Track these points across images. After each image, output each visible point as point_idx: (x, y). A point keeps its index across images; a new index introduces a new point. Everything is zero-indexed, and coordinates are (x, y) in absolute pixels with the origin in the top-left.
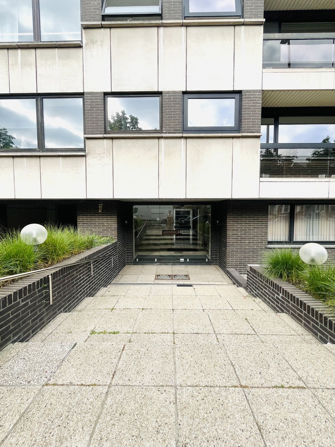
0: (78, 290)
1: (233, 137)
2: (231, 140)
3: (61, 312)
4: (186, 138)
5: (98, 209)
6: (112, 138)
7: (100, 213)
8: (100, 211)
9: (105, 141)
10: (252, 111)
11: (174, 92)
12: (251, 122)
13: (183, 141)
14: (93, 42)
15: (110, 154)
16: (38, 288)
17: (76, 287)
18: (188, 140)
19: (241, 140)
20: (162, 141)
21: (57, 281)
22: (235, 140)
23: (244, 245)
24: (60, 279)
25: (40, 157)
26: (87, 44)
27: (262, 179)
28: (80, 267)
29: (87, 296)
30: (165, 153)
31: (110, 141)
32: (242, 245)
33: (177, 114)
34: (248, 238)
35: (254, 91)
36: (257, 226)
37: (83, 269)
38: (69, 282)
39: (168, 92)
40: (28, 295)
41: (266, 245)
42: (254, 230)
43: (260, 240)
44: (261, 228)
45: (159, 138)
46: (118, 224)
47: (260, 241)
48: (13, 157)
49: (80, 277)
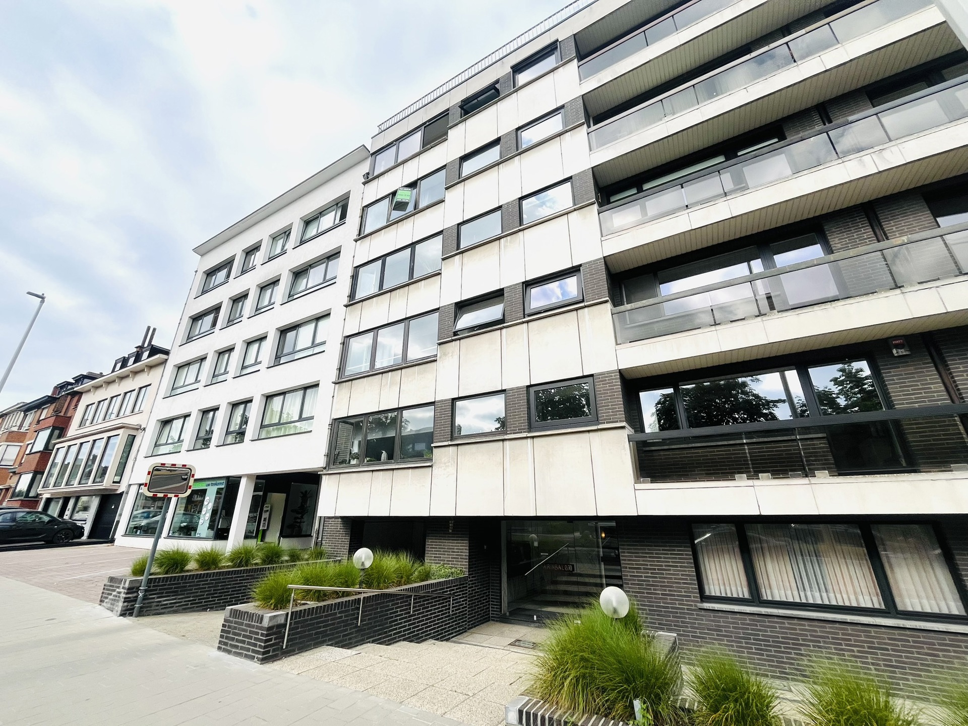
0: (392, 626)
1: (589, 431)
2: (587, 434)
3: (369, 642)
4: (533, 437)
5: (449, 528)
6: (457, 445)
7: (449, 534)
8: (450, 531)
9: (451, 448)
10: (610, 396)
11: (518, 388)
12: (609, 409)
13: (529, 440)
14: (445, 354)
15: (454, 462)
16: (352, 606)
17: (391, 622)
18: (535, 439)
19: (599, 433)
20: (507, 443)
21: (369, 606)
22: (591, 434)
23: (656, 598)
24: (373, 605)
25: (393, 469)
26: (440, 357)
27: (638, 486)
28: (397, 599)
29: (404, 640)
30: (510, 458)
31: (455, 448)
32: (651, 598)
33: (522, 411)
34: (661, 586)
35: (609, 372)
36: (672, 562)
37: (401, 603)
38: (382, 612)
39: (512, 389)
40: (343, 609)
41: (697, 602)
42: (669, 570)
43: (685, 592)
44: (681, 567)
45: (503, 440)
46: (469, 549)
47: (683, 594)
48: (373, 471)
49: (397, 612)
